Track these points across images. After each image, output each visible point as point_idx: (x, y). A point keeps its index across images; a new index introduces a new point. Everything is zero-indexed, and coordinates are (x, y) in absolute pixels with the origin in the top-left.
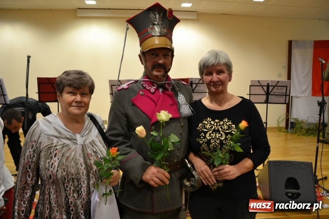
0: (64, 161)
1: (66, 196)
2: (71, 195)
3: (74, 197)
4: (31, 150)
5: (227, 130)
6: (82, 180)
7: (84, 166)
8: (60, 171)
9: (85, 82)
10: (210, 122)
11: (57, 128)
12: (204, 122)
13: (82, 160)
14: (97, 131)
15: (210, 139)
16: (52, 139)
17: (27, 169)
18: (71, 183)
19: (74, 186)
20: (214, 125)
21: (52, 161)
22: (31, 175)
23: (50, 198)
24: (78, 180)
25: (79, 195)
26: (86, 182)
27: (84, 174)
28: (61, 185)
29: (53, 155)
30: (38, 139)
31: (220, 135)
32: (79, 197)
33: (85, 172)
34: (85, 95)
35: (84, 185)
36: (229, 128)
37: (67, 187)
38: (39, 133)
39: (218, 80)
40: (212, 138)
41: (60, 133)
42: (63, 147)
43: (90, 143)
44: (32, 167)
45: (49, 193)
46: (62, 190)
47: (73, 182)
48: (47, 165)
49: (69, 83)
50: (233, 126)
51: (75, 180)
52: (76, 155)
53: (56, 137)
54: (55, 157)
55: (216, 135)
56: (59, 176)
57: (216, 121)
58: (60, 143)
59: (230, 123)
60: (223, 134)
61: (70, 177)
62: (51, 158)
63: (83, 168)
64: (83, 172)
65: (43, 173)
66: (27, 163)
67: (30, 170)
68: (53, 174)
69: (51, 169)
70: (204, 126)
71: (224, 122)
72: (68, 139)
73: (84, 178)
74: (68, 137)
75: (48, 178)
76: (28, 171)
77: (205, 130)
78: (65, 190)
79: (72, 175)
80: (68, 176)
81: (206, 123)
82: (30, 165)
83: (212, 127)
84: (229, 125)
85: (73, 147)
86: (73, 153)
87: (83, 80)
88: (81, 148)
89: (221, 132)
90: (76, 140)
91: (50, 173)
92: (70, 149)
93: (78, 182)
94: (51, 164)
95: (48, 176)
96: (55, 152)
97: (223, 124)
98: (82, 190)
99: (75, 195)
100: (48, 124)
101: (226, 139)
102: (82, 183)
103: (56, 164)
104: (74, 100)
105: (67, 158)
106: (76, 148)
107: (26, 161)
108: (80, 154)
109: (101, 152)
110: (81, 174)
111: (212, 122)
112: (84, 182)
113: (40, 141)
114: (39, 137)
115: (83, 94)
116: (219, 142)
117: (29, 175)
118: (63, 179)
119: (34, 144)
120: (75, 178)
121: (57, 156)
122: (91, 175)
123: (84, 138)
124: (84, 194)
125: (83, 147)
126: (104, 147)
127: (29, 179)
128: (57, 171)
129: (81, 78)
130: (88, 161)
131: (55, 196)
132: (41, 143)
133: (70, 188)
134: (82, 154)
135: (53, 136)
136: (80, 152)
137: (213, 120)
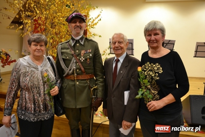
0: (32, 78)
1: (33, 95)
2: (36, 95)
3: (37, 96)
4: (15, 73)
5: (156, 70)
6: (41, 88)
7: (42, 81)
8: (30, 83)
9: (42, 40)
10: (149, 64)
11: (29, 62)
12: (145, 65)
13: (41, 78)
14: (50, 64)
15: (147, 75)
16: (26, 68)
17: (13, 82)
18: (35, 89)
19: (37, 91)
20: (150, 67)
21: (26, 78)
22: (15, 85)
23: (25, 96)
24: (39, 88)
25: (40, 95)
26: (43, 89)
27: (42, 85)
28: (31, 90)
29: (27, 75)
30: (19, 67)
31: (152, 73)
32: (39, 96)
33: (42, 84)
34: (42, 46)
35: (42, 91)
36: (158, 69)
37: (33, 91)
38: (19, 64)
39: (155, 39)
40: (148, 75)
41: (30, 65)
42: (31, 72)
43: (45, 70)
44: (15, 81)
45: (25, 94)
46: (31, 92)
47: (36, 89)
48: (24, 80)
49: (33, 40)
50: (160, 68)
51: (38, 88)
52: (38, 76)
53: (28, 67)
54: (28, 76)
55: (150, 73)
56: (29, 85)
57: (152, 64)
58: (30, 70)
59: (159, 66)
60: (154, 72)
61: (35, 86)
62: (26, 77)
63: (41, 82)
64: (41, 84)
65: (21, 84)
66: (13, 79)
67: (14, 83)
68: (26, 84)
69: (25, 82)
70: (145, 67)
71: (156, 65)
72: (34, 68)
73: (42, 87)
74: (34, 67)
75: (24, 87)
76: (13, 83)
77: (145, 70)
78: (33, 92)
79: (36, 85)
80: (33, 85)
81: (146, 65)
82: (14, 80)
83: (149, 68)
84: (159, 67)
85: (36, 72)
86: (36, 75)
87: (41, 39)
88: (40, 72)
89: (153, 72)
90: (38, 68)
91: (25, 84)
92: (35, 73)
93: (39, 89)
94: (25, 80)
95: (24, 85)
96: (28, 74)
97: (155, 66)
98: (41, 93)
99: (38, 95)
100: (24, 60)
101: (155, 76)
102: (41, 89)
103: (28, 80)
104: (36, 49)
105: (34, 77)
106: (38, 73)
107: (13, 78)
108: (40, 75)
109: (51, 75)
110: (40, 85)
111: (150, 65)
112: (42, 89)
113: (20, 68)
114: (20, 66)
115: (42, 45)
116: (151, 77)
117: (14, 85)
118: (31, 87)
119: (17, 70)
120: (37, 87)
121: (29, 76)
122: (45, 86)
123: (42, 68)
124: (42, 95)
125: (42, 72)
126: (53, 73)
127: (13, 87)
128: (28, 83)
129: (40, 38)
130: (44, 79)
131: (28, 95)
132: (20, 69)
133: (35, 92)
134: (41, 76)
135: (27, 66)
136: (40, 74)
137: (150, 64)
